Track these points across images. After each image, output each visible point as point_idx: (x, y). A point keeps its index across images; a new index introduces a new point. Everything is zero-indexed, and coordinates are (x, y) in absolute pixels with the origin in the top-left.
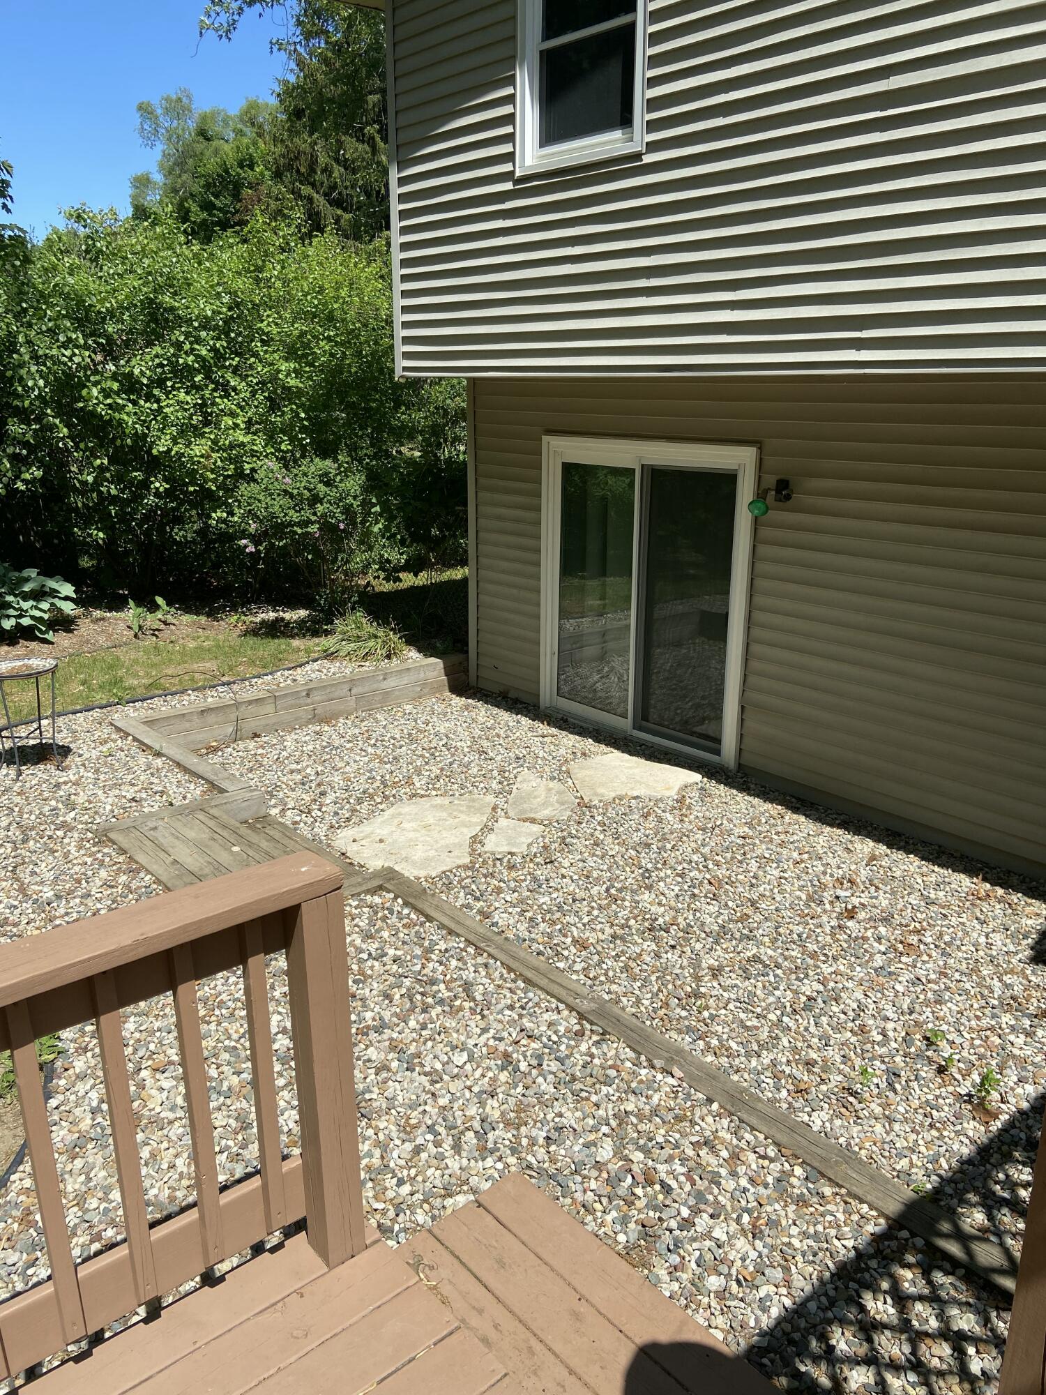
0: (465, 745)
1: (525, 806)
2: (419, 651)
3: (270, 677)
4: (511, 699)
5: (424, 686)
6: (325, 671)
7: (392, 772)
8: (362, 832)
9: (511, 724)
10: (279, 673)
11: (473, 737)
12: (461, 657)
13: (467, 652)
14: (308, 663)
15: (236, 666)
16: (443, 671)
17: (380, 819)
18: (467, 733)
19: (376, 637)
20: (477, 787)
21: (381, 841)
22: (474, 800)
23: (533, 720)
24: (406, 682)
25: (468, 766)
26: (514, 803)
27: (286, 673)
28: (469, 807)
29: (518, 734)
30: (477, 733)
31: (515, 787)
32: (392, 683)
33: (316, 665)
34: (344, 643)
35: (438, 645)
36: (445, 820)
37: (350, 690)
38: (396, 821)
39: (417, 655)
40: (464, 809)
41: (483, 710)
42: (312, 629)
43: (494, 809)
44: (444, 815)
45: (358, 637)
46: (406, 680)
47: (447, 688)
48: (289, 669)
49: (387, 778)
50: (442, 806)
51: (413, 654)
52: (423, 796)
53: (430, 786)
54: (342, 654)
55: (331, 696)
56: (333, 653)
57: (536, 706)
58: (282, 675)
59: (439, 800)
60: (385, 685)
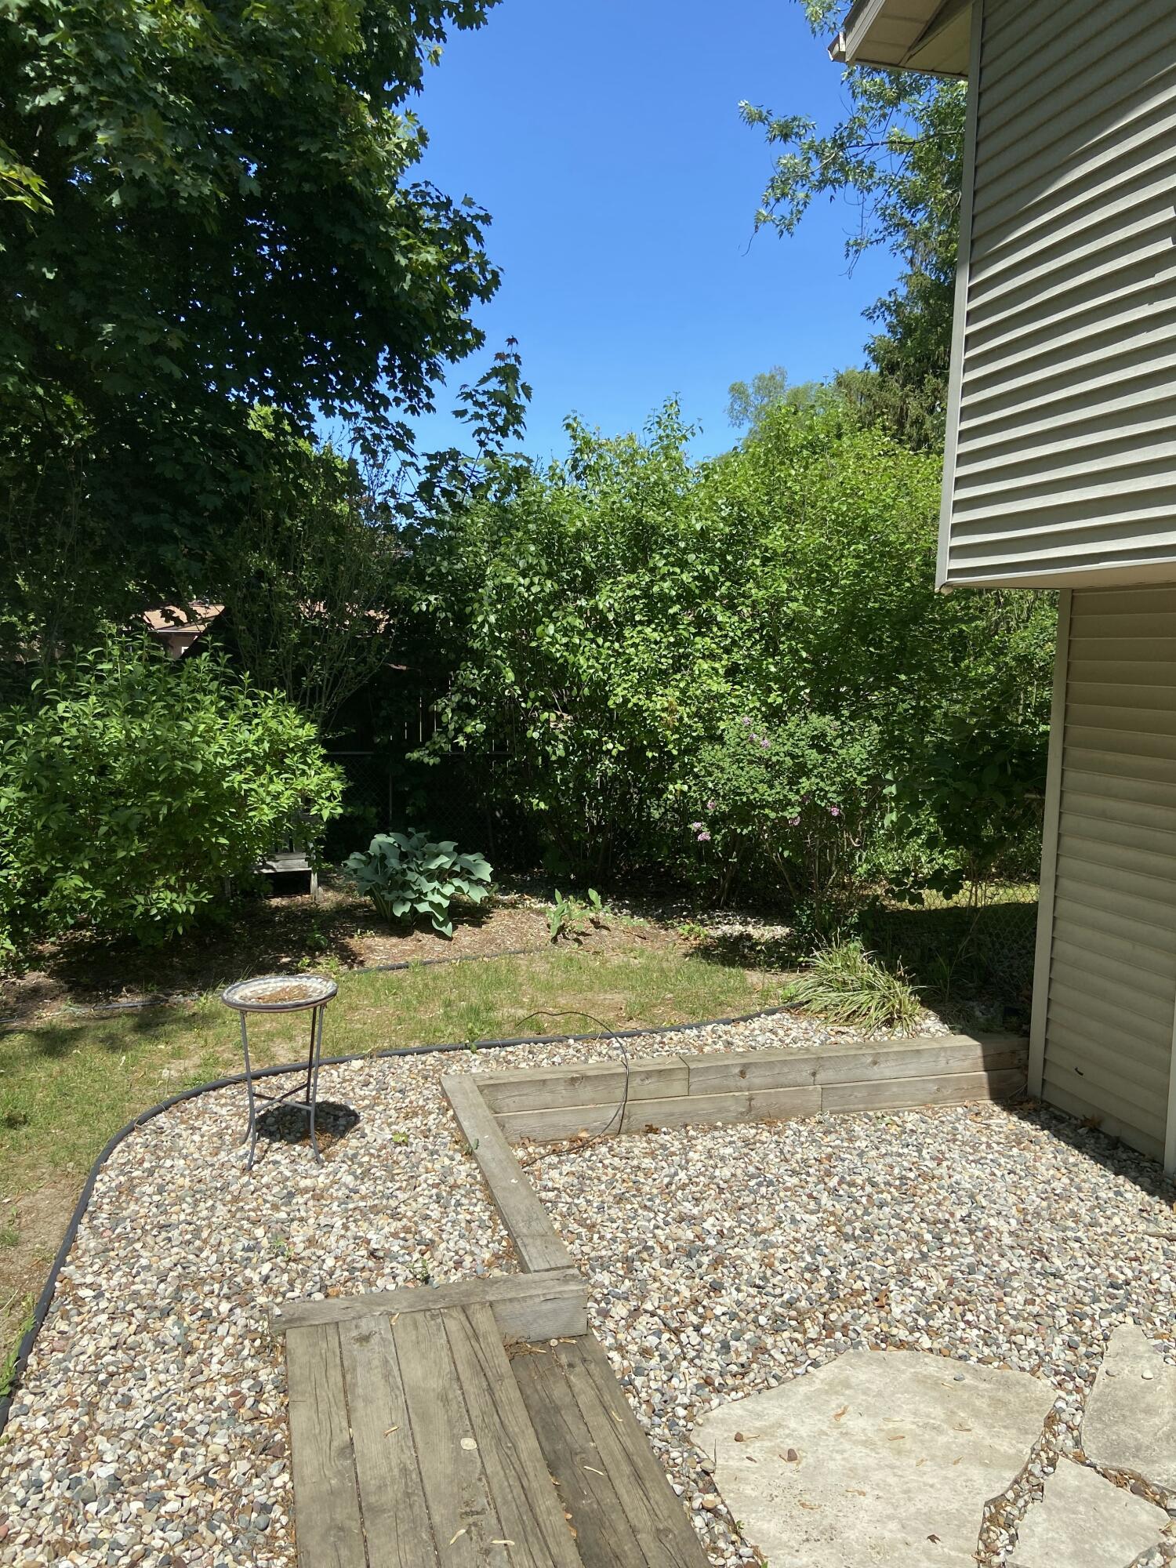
0: (1005, 1228)
1: (1124, 1432)
2: (944, 1020)
3: (695, 1031)
4: (1107, 1136)
5: (942, 1084)
6: (781, 1032)
7: (853, 1264)
8: (759, 1416)
9: (1102, 1195)
10: (709, 1028)
11: (1024, 1211)
12: (1015, 1041)
13: (1027, 1034)
14: (758, 1015)
15: (654, 1006)
16: (980, 1061)
17: (803, 1388)
18: (1012, 1199)
19: (871, 987)
20: (1020, 1348)
21: (792, 1456)
22: (1007, 1384)
23: (1151, 1194)
24: (913, 1073)
25: (1003, 1283)
26: (1100, 1412)
27: (722, 1028)
28: (996, 1402)
29: (1116, 1220)
30: (1034, 1201)
31: (1103, 1368)
32: (887, 1070)
33: (769, 1022)
34: (821, 989)
35: (978, 1013)
36: (936, 1429)
37: (814, 1074)
38: (835, 1402)
39: (939, 1026)
40: (982, 1404)
41: (1049, 1149)
42: (784, 958)
43: (1051, 1420)
44: (938, 1412)
45: (844, 983)
46: (912, 1068)
47: (986, 1092)
48: (727, 1022)
49: (842, 1276)
50: (937, 1383)
51: (932, 1023)
52: (901, 1345)
53: (922, 1322)
54: (814, 1006)
55: (782, 1080)
56: (801, 1004)
57: (1157, 1162)
58: (714, 1032)
59: (933, 1366)
60: (876, 1072)
